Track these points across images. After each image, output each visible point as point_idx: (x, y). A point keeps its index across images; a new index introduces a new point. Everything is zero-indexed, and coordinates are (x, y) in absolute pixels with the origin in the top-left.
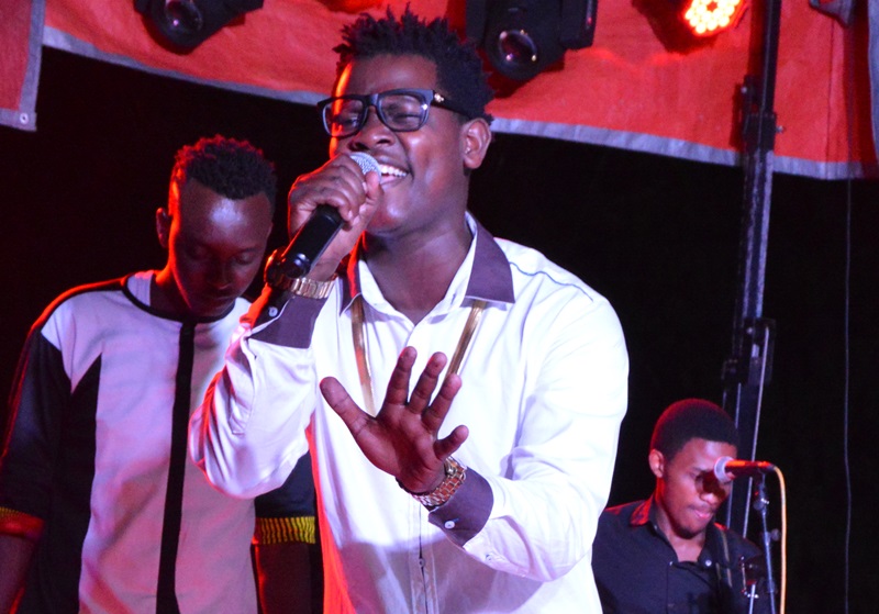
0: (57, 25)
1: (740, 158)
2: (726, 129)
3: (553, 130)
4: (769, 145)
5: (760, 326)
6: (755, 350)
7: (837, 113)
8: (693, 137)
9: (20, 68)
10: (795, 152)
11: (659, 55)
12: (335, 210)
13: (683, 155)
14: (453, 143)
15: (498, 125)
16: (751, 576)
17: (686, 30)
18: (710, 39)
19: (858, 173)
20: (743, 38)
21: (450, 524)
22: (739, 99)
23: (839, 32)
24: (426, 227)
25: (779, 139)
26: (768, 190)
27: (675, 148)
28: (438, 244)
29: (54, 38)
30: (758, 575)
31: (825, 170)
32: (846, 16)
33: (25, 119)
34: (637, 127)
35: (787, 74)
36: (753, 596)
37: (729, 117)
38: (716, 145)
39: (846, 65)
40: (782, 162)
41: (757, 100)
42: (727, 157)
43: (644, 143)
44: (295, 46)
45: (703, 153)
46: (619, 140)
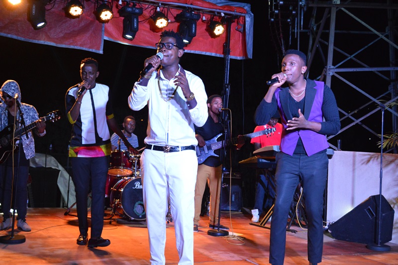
0: (106, 36)
1: (224, 56)
2: (222, 51)
3: (192, 52)
4: (229, 54)
5: (228, 85)
6: (227, 89)
7: (241, 48)
8: (216, 52)
9: (100, 43)
10: (234, 55)
11: (210, 39)
12: (152, 64)
13: (215, 56)
14: (177, 53)
15: (186, 51)
16: (225, 128)
17: (214, 34)
18: (219, 36)
19: (244, 58)
20: (224, 36)
21: (189, 105)
22: (224, 46)
23: (241, 34)
24: (171, 65)
25: (231, 53)
26: (229, 62)
27: (213, 54)
28: (173, 69)
29: (106, 38)
30: (227, 128)
31: (239, 58)
32: (242, 31)
33: (101, 52)
34: (207, 51)
35: (232, 42)
36: (226, 131)
37: (222, 49)
38: (220, 54)
39: (242, 40)
40: (231, 57)
41: (227, 46)
42: (222, 56)
43: (208, 54)
44: (148, 39)
45: (218, 55)
46: (204, 53)
